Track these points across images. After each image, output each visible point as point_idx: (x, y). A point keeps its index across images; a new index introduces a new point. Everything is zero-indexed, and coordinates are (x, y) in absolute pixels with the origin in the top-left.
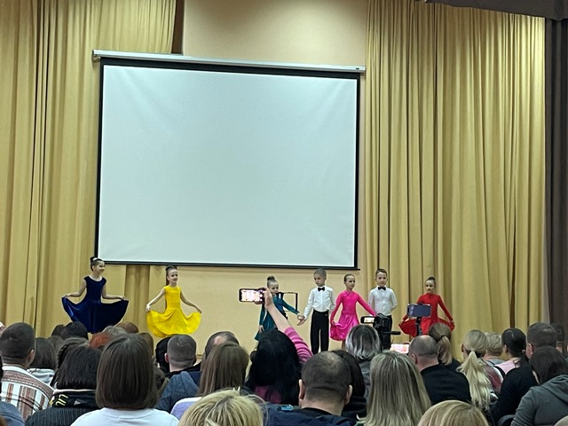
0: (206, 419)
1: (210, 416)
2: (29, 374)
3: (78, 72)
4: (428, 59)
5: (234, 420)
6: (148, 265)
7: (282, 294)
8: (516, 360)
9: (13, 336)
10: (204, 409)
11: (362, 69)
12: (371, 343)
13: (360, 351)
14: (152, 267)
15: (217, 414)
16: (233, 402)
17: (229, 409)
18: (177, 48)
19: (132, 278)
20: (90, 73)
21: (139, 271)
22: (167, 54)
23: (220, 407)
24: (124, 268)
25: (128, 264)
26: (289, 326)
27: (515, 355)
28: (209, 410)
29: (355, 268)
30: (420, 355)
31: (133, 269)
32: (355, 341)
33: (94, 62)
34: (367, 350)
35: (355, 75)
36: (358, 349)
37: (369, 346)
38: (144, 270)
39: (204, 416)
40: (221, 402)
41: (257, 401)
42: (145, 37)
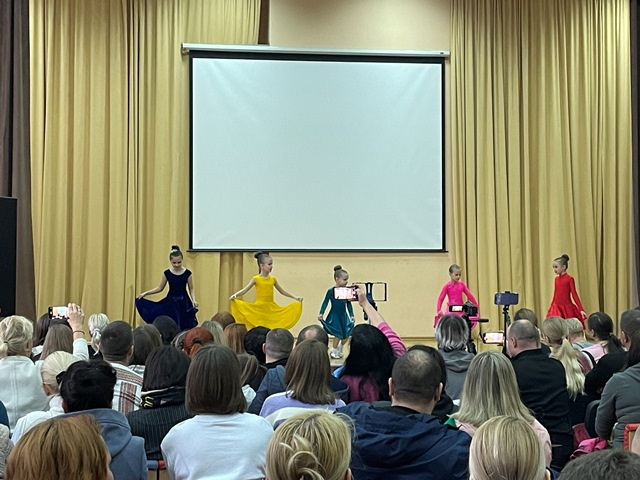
0: (294, 435)
1: (298, 432)
2: (131, 371)
3: (168, 66)
4: (513, 41)
5: (321, 434)
6: (241, 252)
7: (371, 284)
8: (604, 343)
9: (114, 335)
10: (292, 426)
11: (446, 53)
12: (460, 333)
13: (448, 341)
14: (245, 255)
15: (304, 430)
16: (320, 419)
17: (316, 425)
18: (263, 38)
19: (226, 264)
20: (180, 66)
21: (232, 257)
22: (254, 45)
23: (308, 424)
24: (217, 256)
25: (222, 252)
26: (382, 321)
27: (602, 338)
28: (296, 427)
29: (444, 250)
30: (520, 339)
31: (227, 256)
32: (444, 331)
33: (183, 55)
34: (456, 341)
35: (440, 60)
36: (446, 340)
37: (457, 337)
38: (237, 257)
39: (292, 432)
40: (310, 419)
41: (345, 419)
42: (232, 30)
